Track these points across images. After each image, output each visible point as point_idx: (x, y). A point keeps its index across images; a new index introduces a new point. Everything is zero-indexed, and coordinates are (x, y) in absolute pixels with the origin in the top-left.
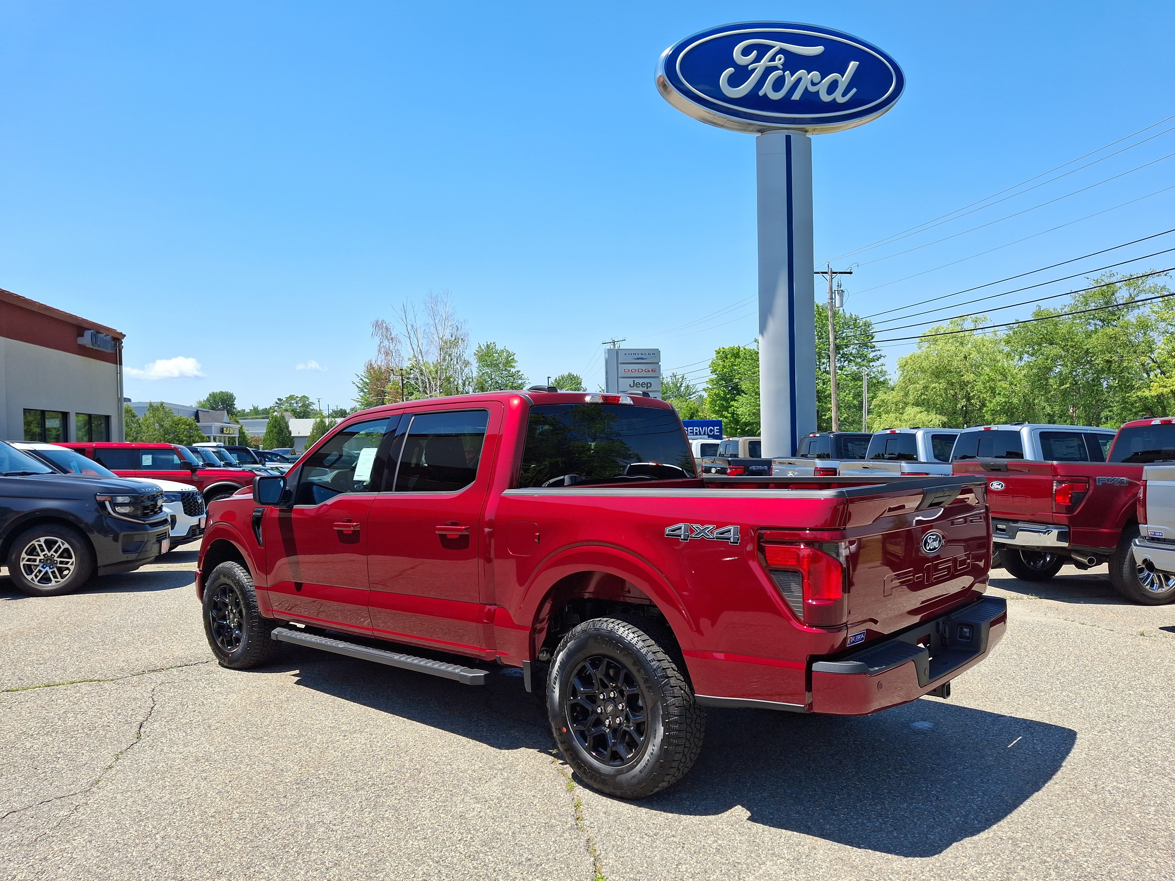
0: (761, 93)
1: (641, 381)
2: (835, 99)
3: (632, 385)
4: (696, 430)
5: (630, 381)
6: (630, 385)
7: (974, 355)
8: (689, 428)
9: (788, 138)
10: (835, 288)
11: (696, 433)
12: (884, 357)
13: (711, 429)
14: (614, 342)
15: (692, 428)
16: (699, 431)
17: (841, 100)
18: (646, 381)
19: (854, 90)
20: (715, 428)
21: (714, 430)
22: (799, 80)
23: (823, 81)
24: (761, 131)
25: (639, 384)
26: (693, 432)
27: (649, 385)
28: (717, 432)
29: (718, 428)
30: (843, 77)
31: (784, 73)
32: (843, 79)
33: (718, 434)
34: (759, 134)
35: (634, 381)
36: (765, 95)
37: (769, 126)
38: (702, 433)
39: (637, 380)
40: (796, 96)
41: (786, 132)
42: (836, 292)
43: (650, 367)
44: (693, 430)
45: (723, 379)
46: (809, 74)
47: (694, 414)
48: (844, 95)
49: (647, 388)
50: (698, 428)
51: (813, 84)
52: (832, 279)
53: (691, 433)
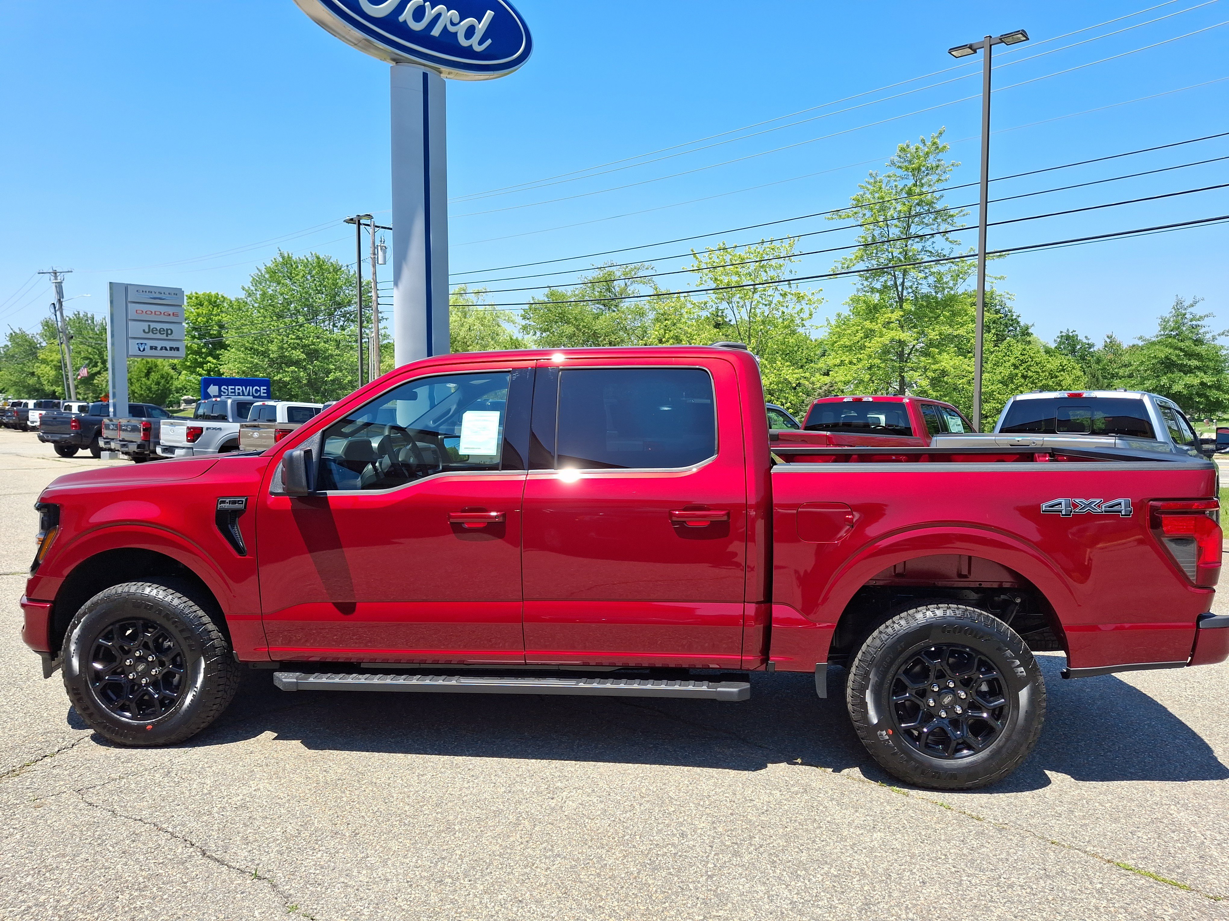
0: (401, 19)
1: (159, 326)
2: (471, 46)
3: (147, 331)
4: (239, 389)
5: (145, 326)
6: (144, 331)
7: (478, 326)
8: (230, 387)
9: (425, 76)
10: (378, 243)
11: (239, 393)
12: (386, 319)
13: (256, 389)
14: (56, 273)
15: (233, 387)
16: (243, 390)
17: (478, 48)
18: (165, 326)
19: (489, 41)
20: (262, 388)
21: (260, 391)
22: (439, 16)
23: (462, 23)
24: (397, 61)
25: (157, 330)
26: (234, 392)
27: (169, 332)
28: (264, 393)
29: (265, 388)
30: (480, 23)
31: (425, 2)
32: (480, 26)
33: (266, 395)
34: (394, 64)
35: (149, 326)
36: (405, 21)
37: (407, 58)
38: (246, 394)
39: (153, 325)
40: (436, 32)
41: (423, 69)
42: (379, 248)
43: (170, 310)
44: (234, 389)
45: (194, 329)
46: (448, 11)
47: (152, 369)
48: (480, 43)
49: (167, 336)
50: (240, 387)
51: (453, 24)
52: (375, 232)
53: (232, 392)
